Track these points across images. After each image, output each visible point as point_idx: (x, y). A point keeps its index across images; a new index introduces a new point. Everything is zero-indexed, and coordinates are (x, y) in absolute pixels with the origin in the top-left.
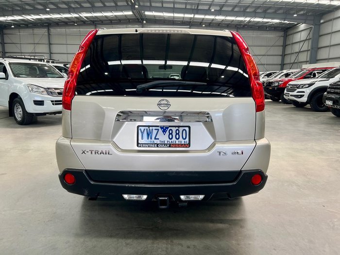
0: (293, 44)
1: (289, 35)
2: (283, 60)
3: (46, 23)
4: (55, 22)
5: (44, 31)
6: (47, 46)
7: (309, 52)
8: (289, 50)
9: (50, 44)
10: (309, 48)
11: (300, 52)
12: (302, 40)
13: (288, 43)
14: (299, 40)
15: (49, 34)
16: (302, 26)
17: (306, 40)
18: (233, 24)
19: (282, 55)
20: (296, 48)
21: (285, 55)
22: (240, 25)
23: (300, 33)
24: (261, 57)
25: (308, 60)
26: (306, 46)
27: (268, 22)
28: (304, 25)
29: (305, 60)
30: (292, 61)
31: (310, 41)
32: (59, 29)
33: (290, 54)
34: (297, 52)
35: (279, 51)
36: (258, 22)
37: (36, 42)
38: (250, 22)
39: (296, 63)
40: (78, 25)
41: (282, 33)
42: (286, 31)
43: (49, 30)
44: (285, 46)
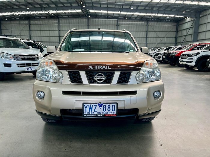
0: (182, 30)
1: (180, 25)
2: (176, 40)
3: (27, 17)
4: (33, 17)
5: (26, 22)
6: (28, 31)
7: (193, 35)
8: (180, 34)
9: (30, 30)
10: (193, 33)
11: (187, 35)
12: (188, 27)
13: (179, 30)
14: (186, 28)
15: (29, 24)
16: (188, 19)
17: (191, 27)
18: (145, 18)
19: (175, 37)
20: (185, 33)
21: (177, 37)
22: (149, 18)
23: (187, 23)
24: (163, 38)
25: (192, 40)
26: (190, 32)
27: (166, 17)
28: (189, 18)
29: (190, 40)
30: (182, 41)
31: (193, 28)
32: (36, 21)
33: (180, 37)
34: (185, 35)
35: (173, 34)
36: (161, 17)
37: (21, 29)
38: (155, 16)
39: (185, 42)
40: (47, 18)
41: (175, 24)
42: (178, 22)
43: (29, 21)
44: (177, 32)
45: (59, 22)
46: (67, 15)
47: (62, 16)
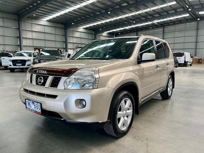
45: (164, 29)
46: (173, 22)
47: (167, 23)
